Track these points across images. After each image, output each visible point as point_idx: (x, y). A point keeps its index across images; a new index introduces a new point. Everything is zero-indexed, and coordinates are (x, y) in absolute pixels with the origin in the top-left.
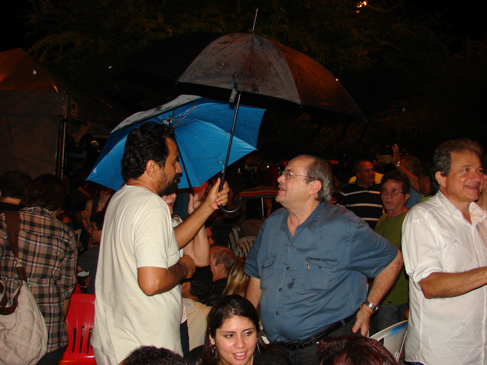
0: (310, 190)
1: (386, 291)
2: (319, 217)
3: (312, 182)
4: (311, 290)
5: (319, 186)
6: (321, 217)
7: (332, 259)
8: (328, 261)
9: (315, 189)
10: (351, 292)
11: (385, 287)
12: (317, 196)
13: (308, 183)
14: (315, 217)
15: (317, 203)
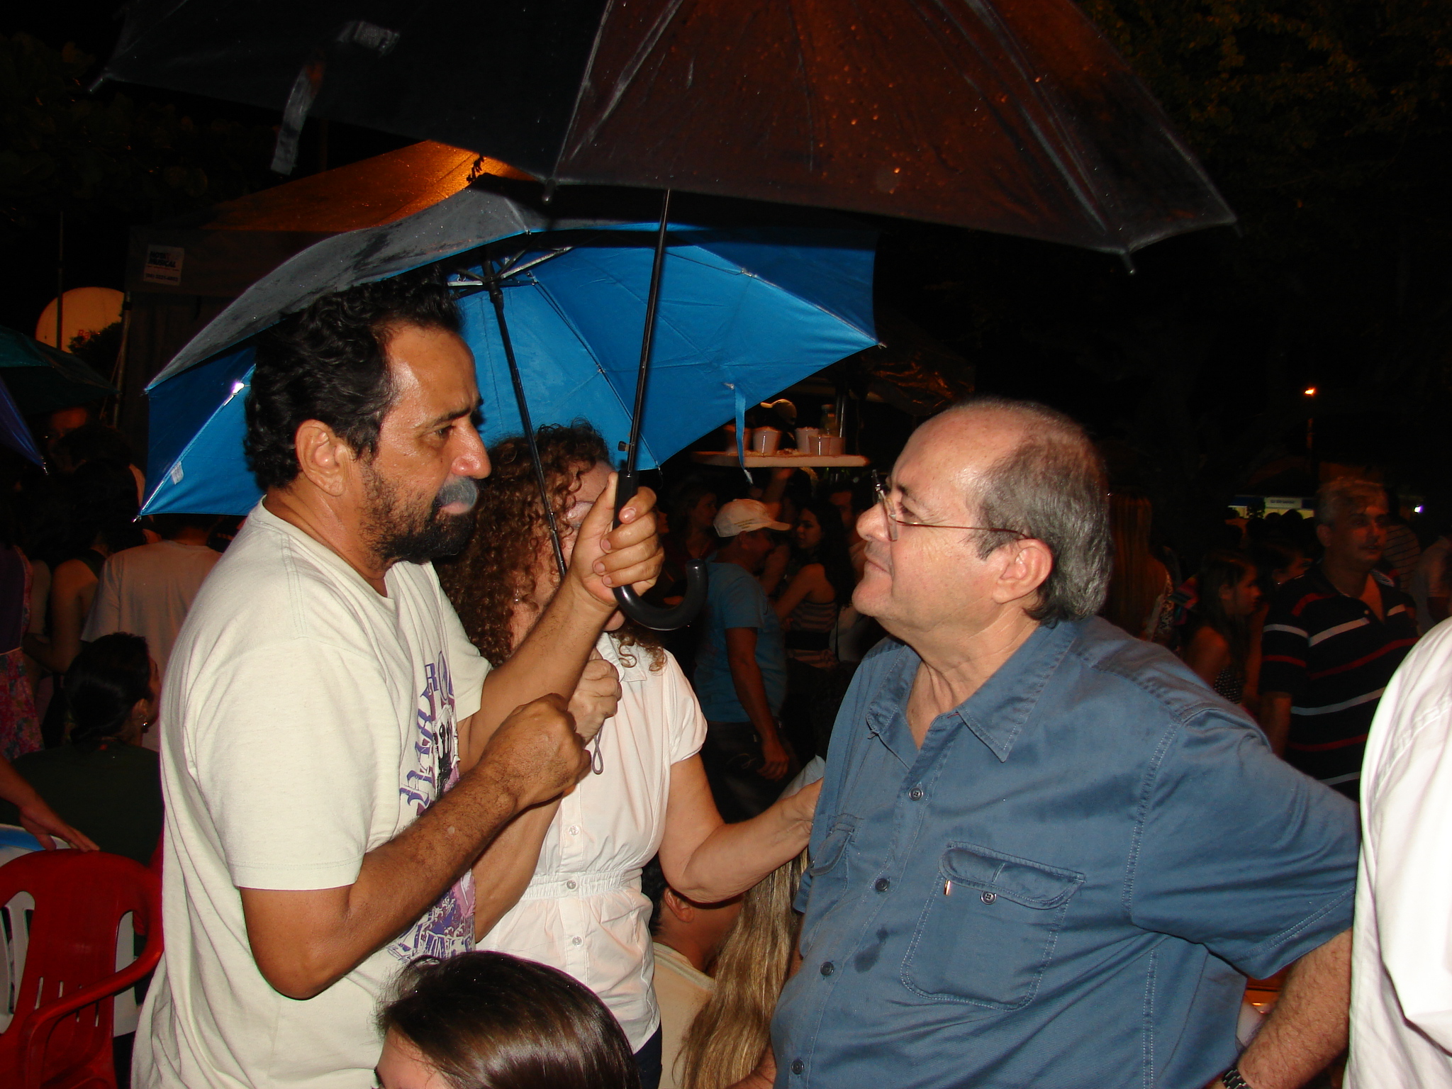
0: (1000, 582)
1: (1329, 1042)
2: (1036, 680)
3: (1007, 547)
4: (942, 991)
5: (1039, 564)
6: (1047, 681)
7: (1054, 870)
8: (1030, 878)
9: (1023, 578)
10: (1148, 1030)
11: (1325, 1026)
12: (1032, 602)
13: (985, 552)
14: (1020, 681)
15: (1031, 626)
